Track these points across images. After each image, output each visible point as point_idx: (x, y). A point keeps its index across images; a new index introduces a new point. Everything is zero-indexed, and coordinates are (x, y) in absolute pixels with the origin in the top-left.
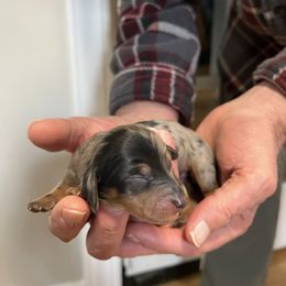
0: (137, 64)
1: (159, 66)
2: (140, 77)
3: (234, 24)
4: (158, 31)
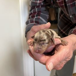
4: (39, 18)
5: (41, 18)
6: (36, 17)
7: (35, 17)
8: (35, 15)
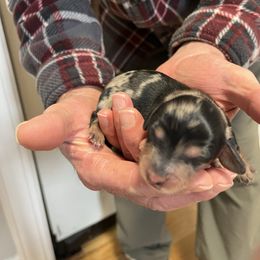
0: (55, 56)
1: (77, 52)
2: (64, 66)
3: (103, 18)
4: (62, 20)
5: (65, 14)
6: (46, 24)
7: (41, 24)
8: (38, 14)
